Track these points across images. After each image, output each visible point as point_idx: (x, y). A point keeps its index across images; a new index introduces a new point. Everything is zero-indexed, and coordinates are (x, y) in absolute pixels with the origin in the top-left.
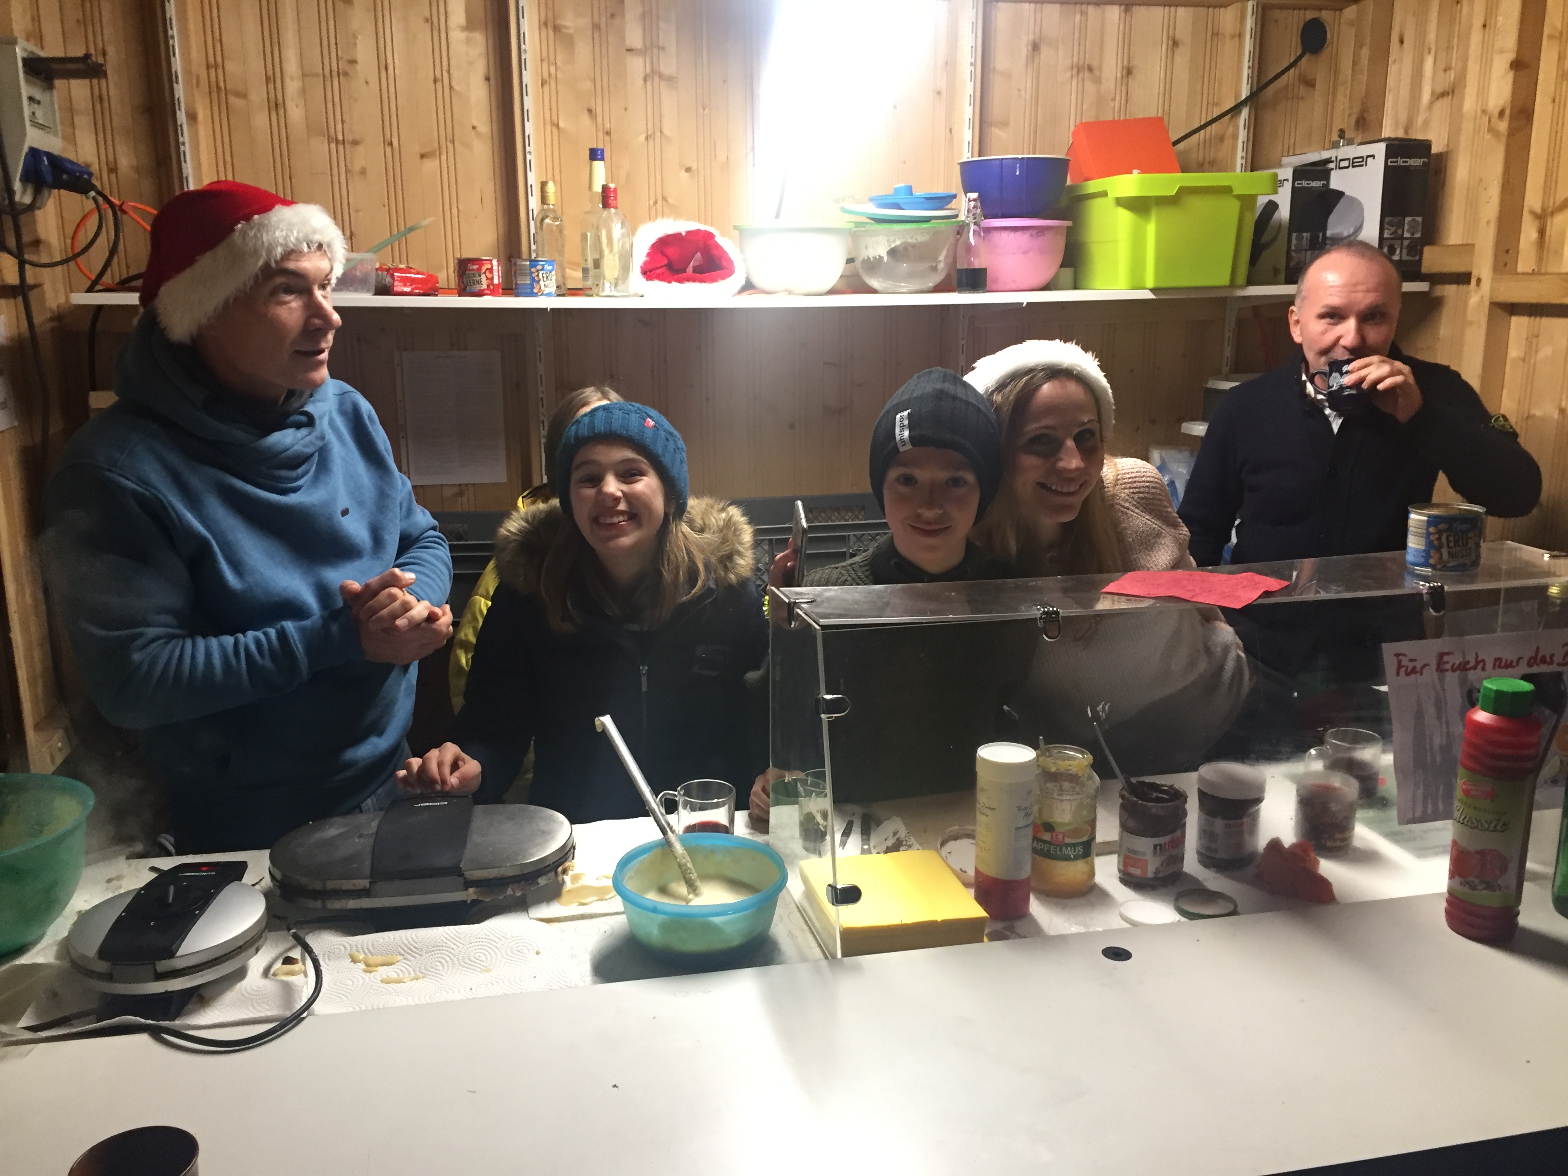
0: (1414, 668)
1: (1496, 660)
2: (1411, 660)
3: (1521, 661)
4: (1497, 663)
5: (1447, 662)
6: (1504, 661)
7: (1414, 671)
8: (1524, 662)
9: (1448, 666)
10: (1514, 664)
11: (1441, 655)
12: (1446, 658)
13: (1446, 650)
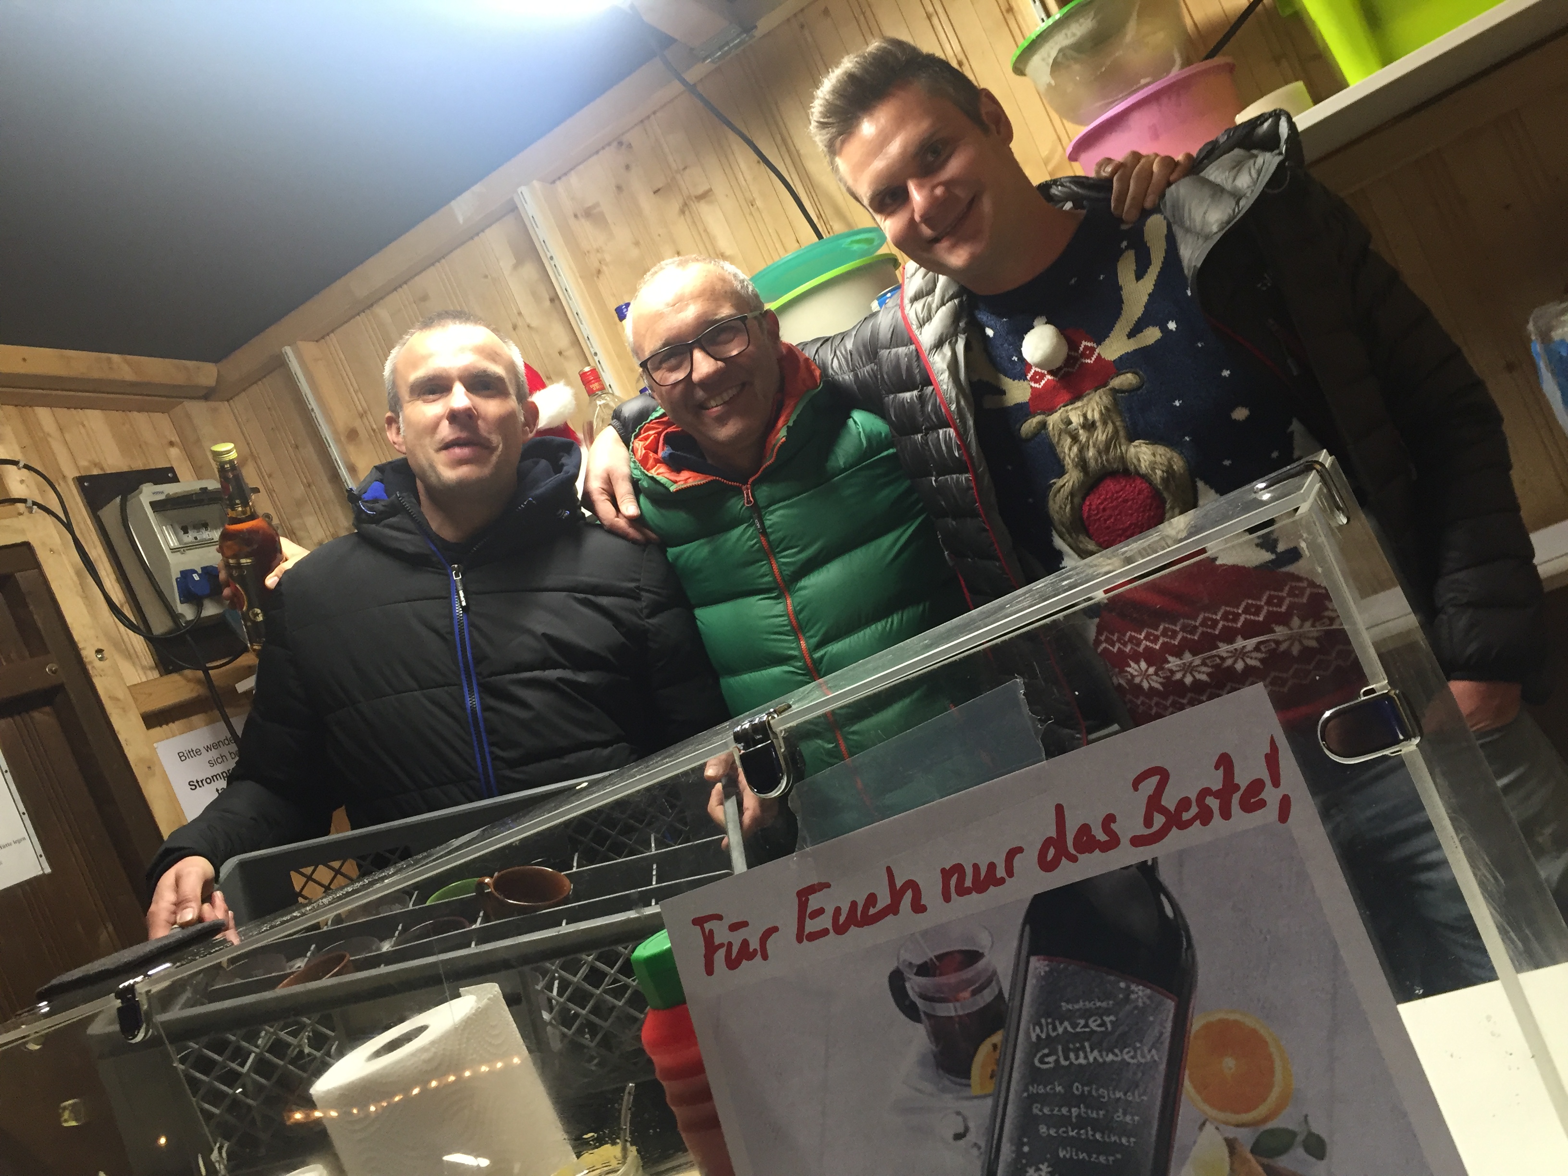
0: (745, 943)
1: (946, 874)
2: (734, 927)
3: (1018, 860)
4: (953, 881)
5: (820, 911)
6: (969, 871)
7: (746, 953)
8: (1026, 862)
9: (825, 921)
10: (1001, 872)
11: (804, 895)
12: (814, 903)
13: (814, 880)
